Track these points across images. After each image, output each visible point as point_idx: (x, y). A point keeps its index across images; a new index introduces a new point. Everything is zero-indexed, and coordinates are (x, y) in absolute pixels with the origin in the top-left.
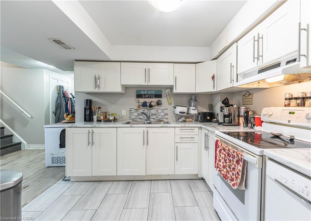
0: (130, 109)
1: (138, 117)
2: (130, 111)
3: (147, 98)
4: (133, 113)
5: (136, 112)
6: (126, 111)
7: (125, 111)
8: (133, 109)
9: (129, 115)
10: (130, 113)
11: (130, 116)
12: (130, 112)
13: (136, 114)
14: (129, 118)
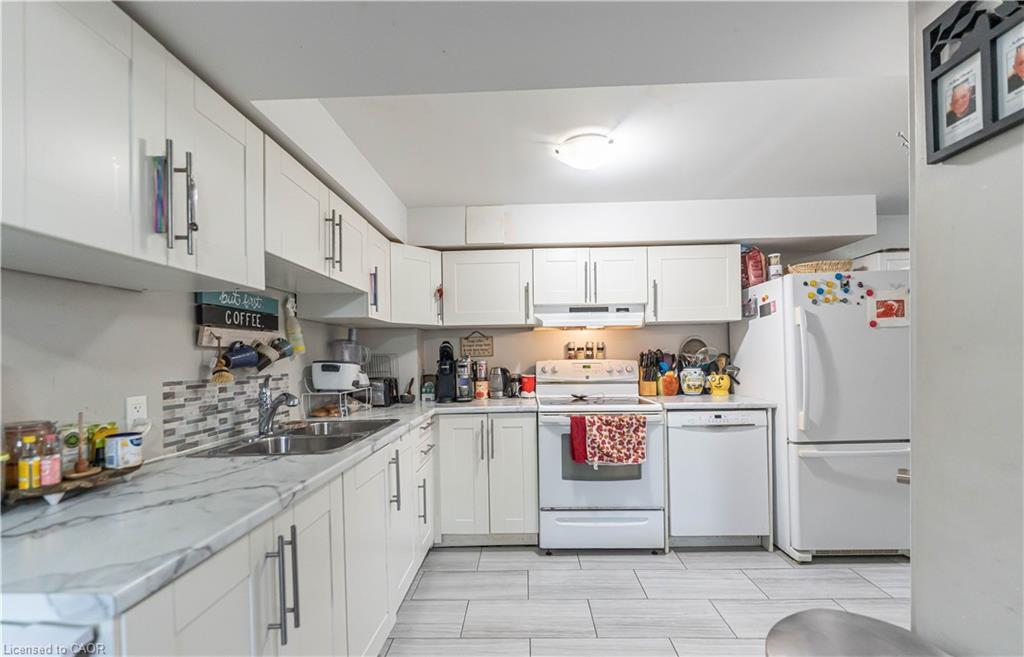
0: (166, 384)
1: (201, 426)
2: (167, 396)
3: (238, 327)
4: (183, 406)
5: (196, 399)
6: (148, 398)
7: (143, 399)
8: (180, 383)
9: (165, 422)
10: (165, 408)
11: (168, 426)
12: (170, 402)
13: (192, 411)
14: (162, 439)
